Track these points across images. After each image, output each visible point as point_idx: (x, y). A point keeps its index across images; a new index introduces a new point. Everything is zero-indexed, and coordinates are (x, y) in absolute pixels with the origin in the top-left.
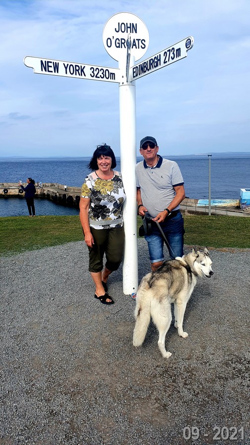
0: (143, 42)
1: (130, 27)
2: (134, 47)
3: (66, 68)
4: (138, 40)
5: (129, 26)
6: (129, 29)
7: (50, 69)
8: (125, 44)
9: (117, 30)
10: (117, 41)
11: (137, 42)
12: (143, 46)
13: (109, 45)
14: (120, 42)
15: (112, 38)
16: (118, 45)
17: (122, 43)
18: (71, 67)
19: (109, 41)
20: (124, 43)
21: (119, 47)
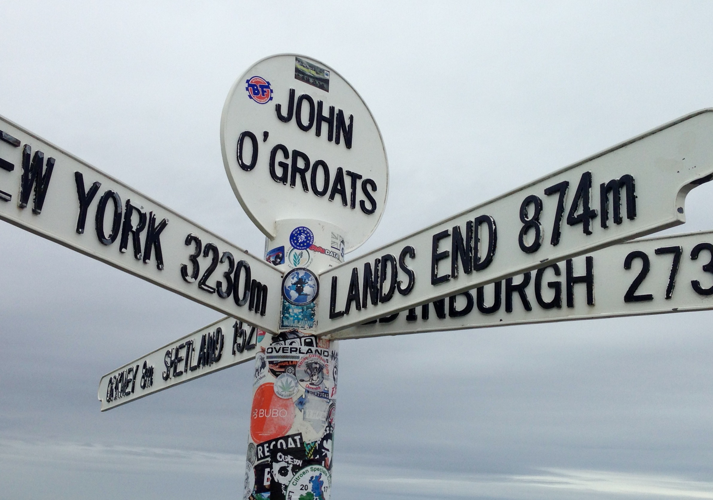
0: (369, 187)
1: (330, 121)
2: (338, 197)
3: (84, 203)
4: (355, 177)
5: (326, 113)
6: (325, 127)
8: (308, 177)
10: (280, 157)
11: (348, 181)
12: (368, 206)
13: (247, 161)
14: (289, 163)
15: (260, 138)
16: (279, 172)
17: (295, 169)
18: (110, 205)
19: (248, 143)
20: (302, 172)
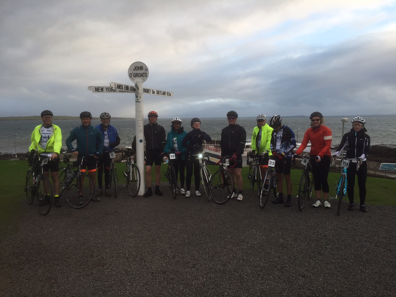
0: (146, 74)
1: (140, 68)
2: (142, 76)
3: (107, 89)
4: (144, 73)
7: (99, 90)
13: (131, 76)
15: (132, 73)
16: (134, 76)
18: (109, 89)
20: (137, 75)
21: (135, 77)
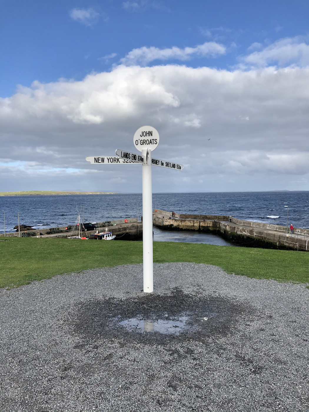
0: (156, 140)
1: (148, 133)
2: (151, 144)
3: (108, 160)
7: (99, 161)
8: (146, 143)
9: (141, 135)
11: (152, 141)
13: (137, 144)
14: (143, 142)
15: (138, 140)
16: (141, 143)
18: (112, 159)
